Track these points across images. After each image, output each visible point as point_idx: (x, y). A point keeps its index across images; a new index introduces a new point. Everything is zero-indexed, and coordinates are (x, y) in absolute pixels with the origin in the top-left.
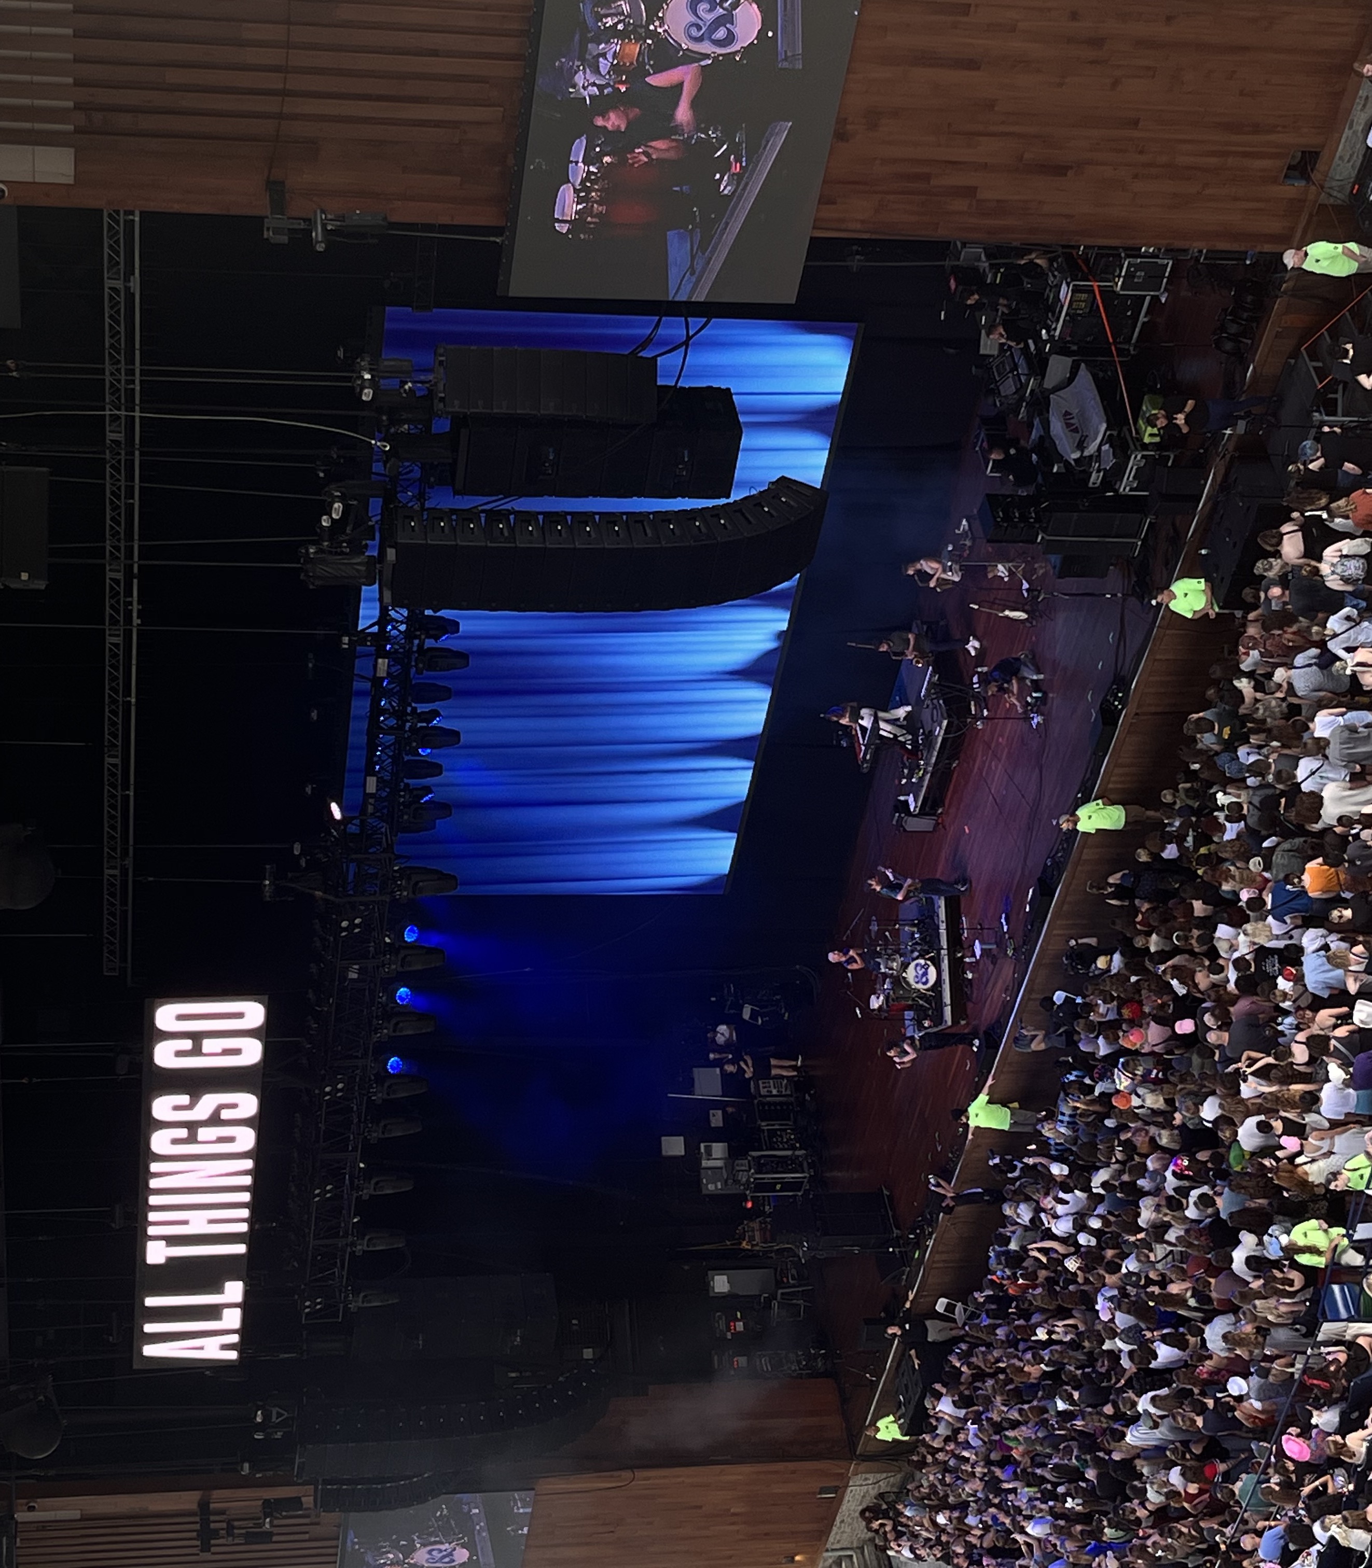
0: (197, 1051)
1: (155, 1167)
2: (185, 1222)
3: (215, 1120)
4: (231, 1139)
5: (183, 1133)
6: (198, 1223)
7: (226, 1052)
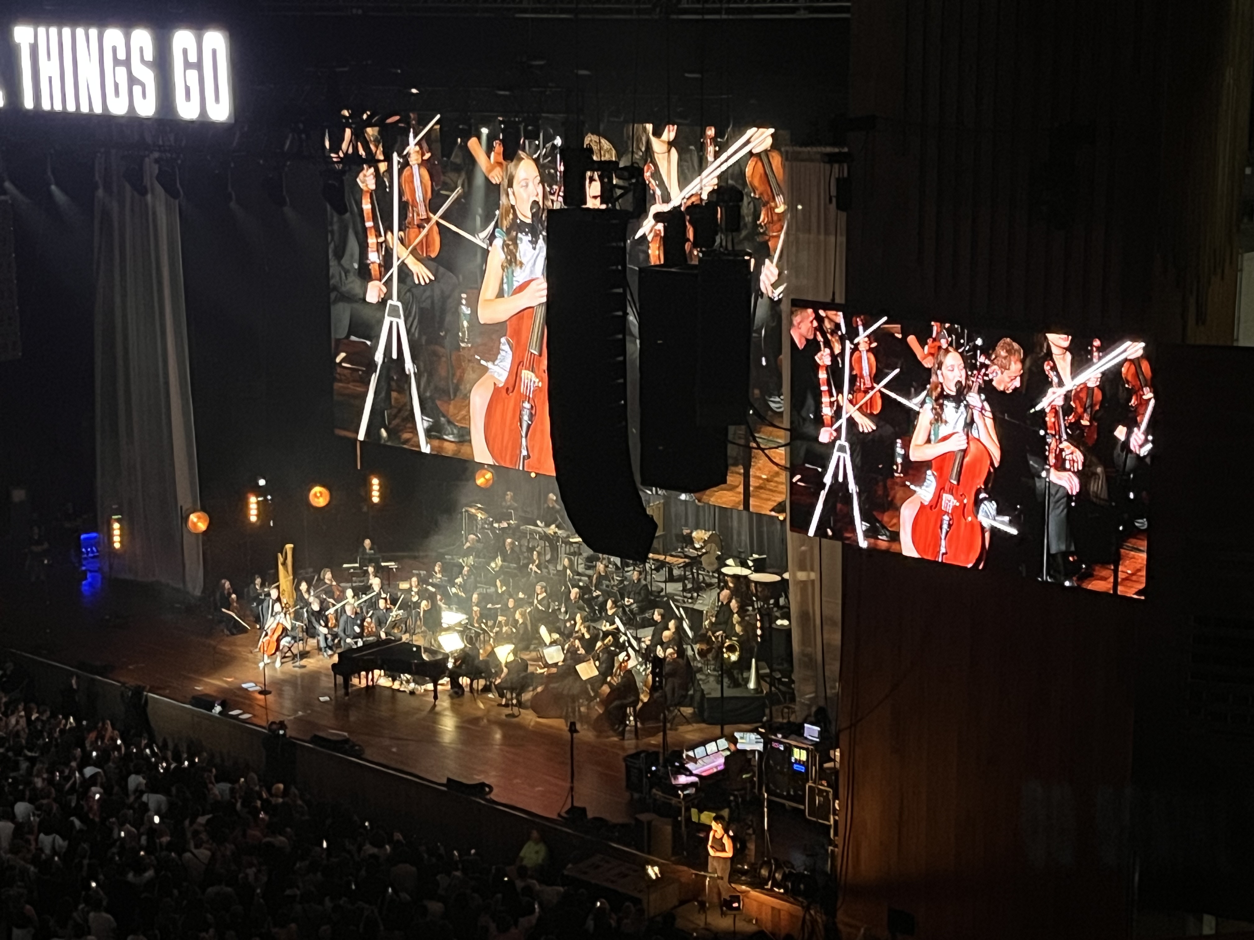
0: (188, 65)
1: (93, 31)
2: (49, 60)
3: (132, 81)
4: (117, 94)
6: (48, 69)
7: (187, 89)
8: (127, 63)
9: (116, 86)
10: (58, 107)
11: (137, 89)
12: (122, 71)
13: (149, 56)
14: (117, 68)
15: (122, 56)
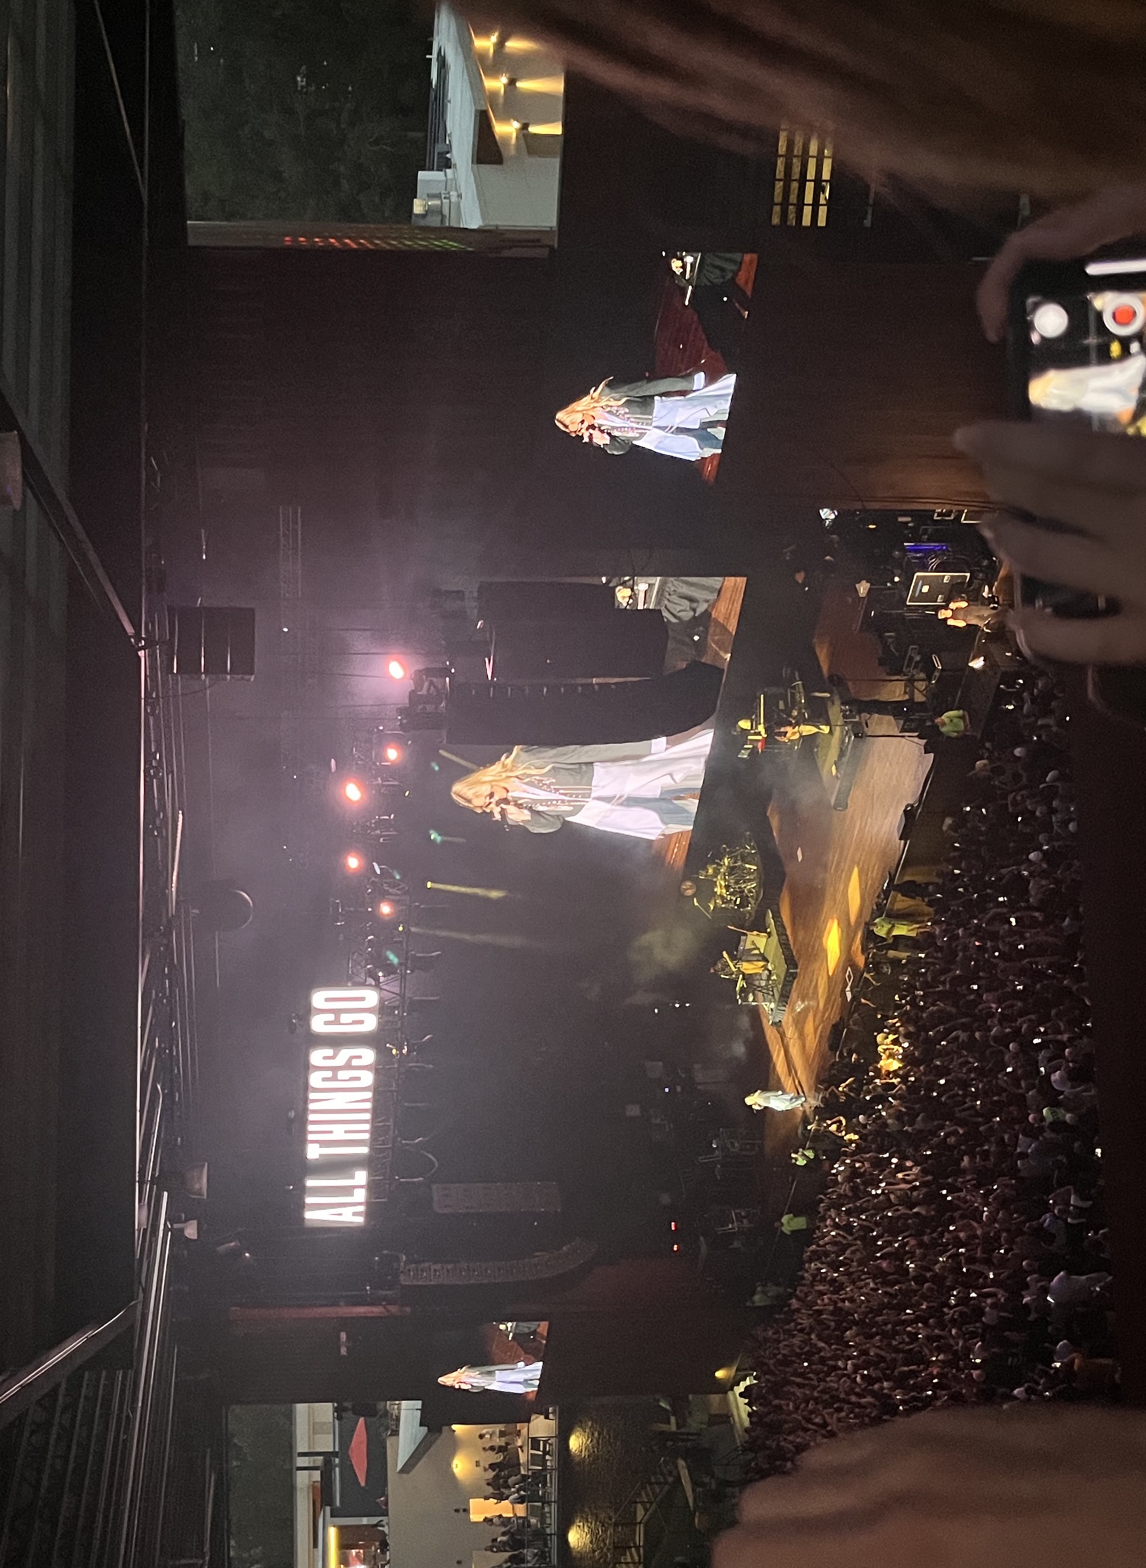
0: (337, 1022)
1: (312, 1096)
2: (331, 1132)
3: (348, 1066)
4: (358, 1079)
5: (329, 1074)
6: (339, 1133)
7: (355, 1022)
8: (335, 1069)
9: (352, 1079)
10: (367, 1127)
11: (355, 1063)
12: (342, 1075)
13: (329, 1052)
14: (339, 1078)
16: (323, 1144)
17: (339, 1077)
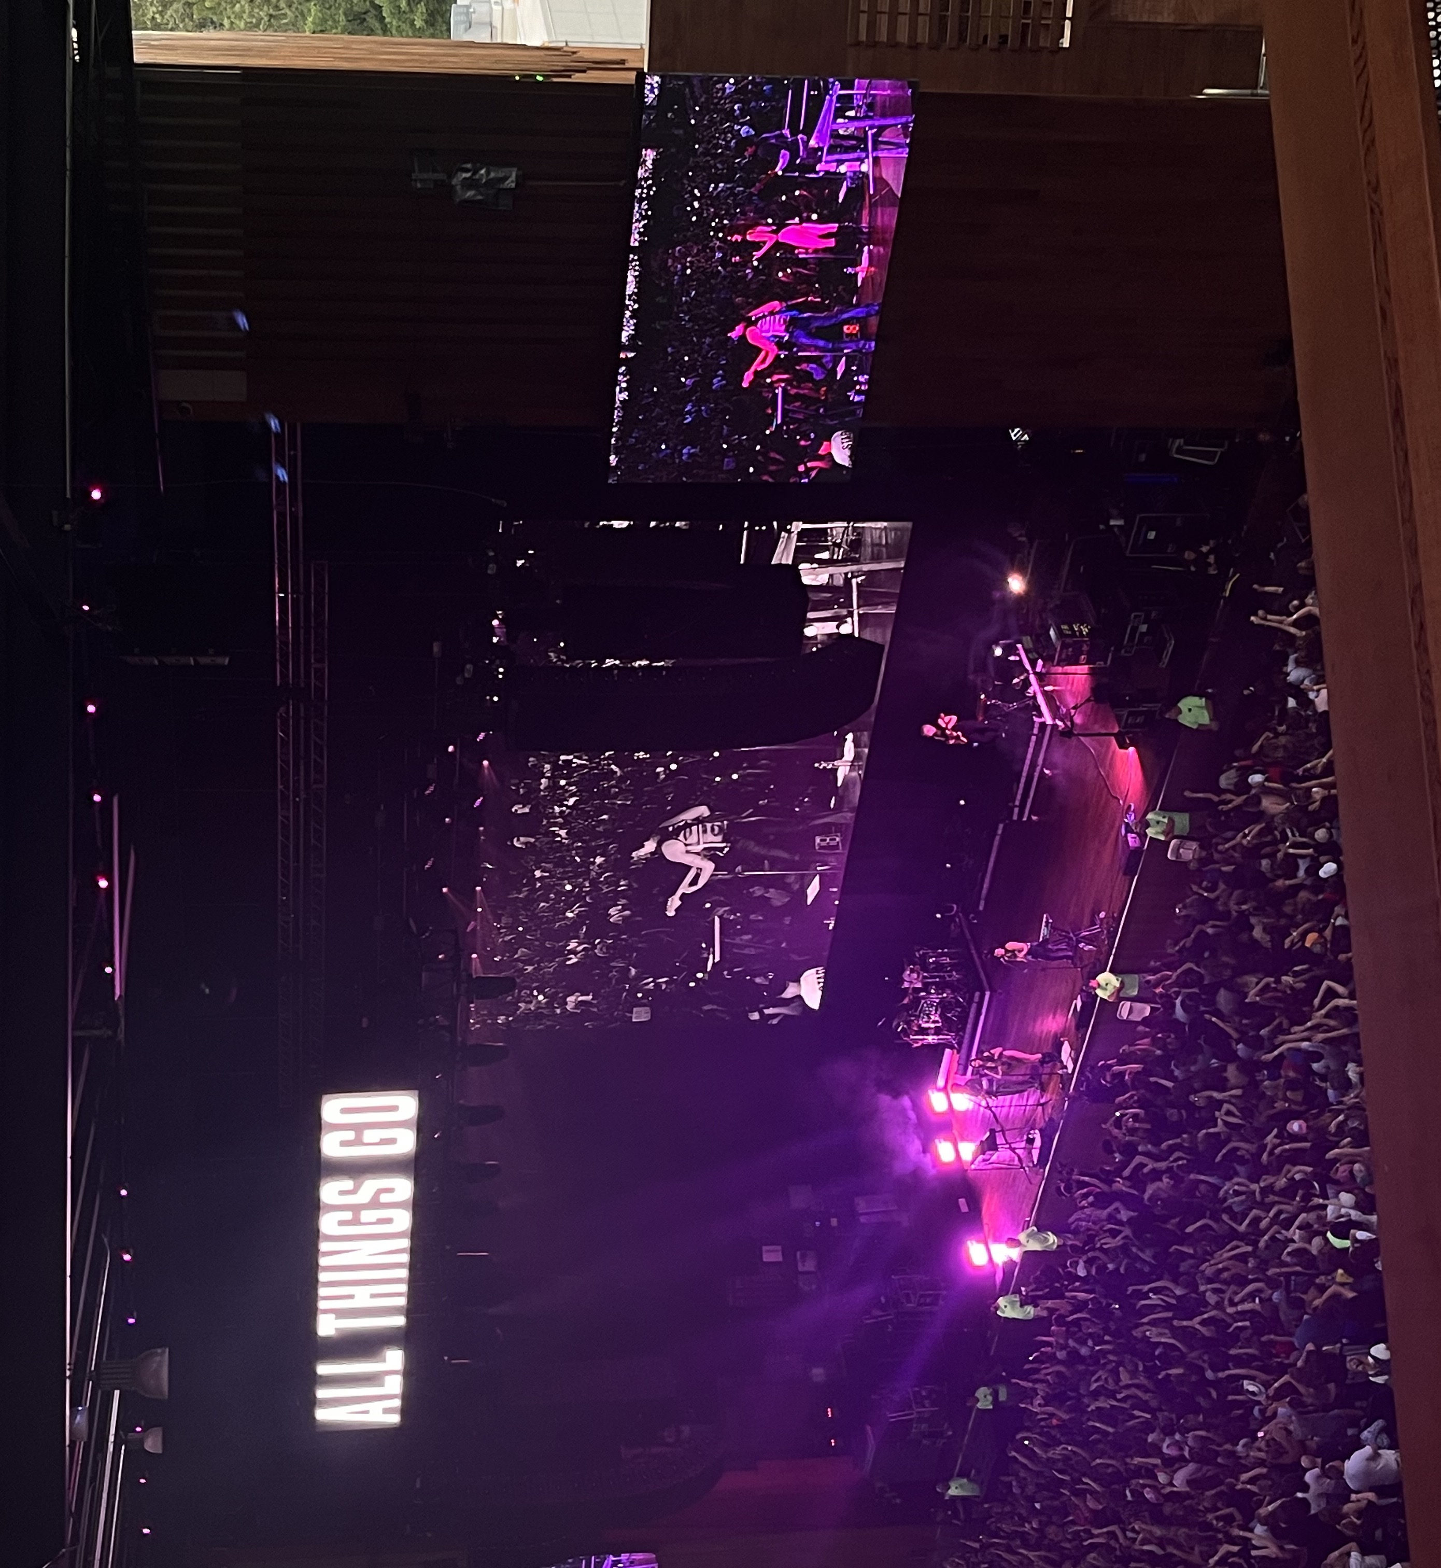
0: (358, 1142)
1: (324, 1246)
2: (351, 1297)
3: (375, 1204)
4: (389, 1221)
6: (362, 1298)
7: (383, 1142)
8: (356, 1209)
9: (381, 1221)
10: (403, 1288)
11: (384, 1198)
12: (366, 1216)
13: (348, 1184)
15: (348, 1215)
16: (341, 1314)
17: (363, 1220)
